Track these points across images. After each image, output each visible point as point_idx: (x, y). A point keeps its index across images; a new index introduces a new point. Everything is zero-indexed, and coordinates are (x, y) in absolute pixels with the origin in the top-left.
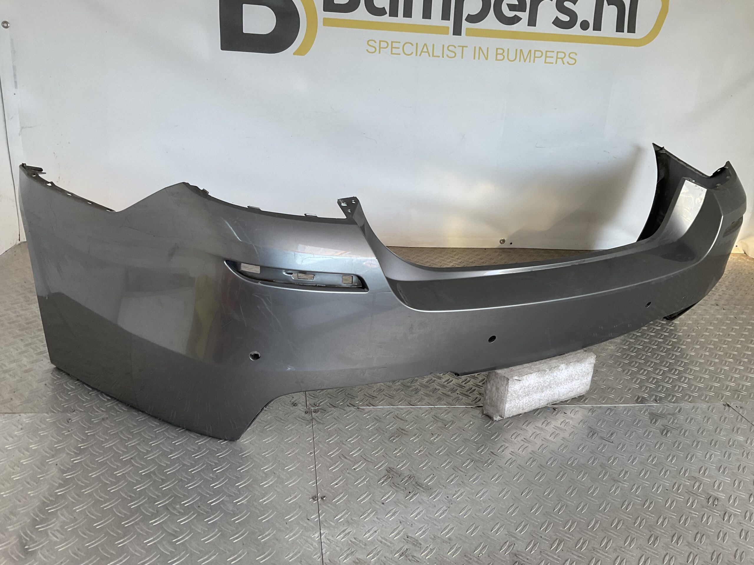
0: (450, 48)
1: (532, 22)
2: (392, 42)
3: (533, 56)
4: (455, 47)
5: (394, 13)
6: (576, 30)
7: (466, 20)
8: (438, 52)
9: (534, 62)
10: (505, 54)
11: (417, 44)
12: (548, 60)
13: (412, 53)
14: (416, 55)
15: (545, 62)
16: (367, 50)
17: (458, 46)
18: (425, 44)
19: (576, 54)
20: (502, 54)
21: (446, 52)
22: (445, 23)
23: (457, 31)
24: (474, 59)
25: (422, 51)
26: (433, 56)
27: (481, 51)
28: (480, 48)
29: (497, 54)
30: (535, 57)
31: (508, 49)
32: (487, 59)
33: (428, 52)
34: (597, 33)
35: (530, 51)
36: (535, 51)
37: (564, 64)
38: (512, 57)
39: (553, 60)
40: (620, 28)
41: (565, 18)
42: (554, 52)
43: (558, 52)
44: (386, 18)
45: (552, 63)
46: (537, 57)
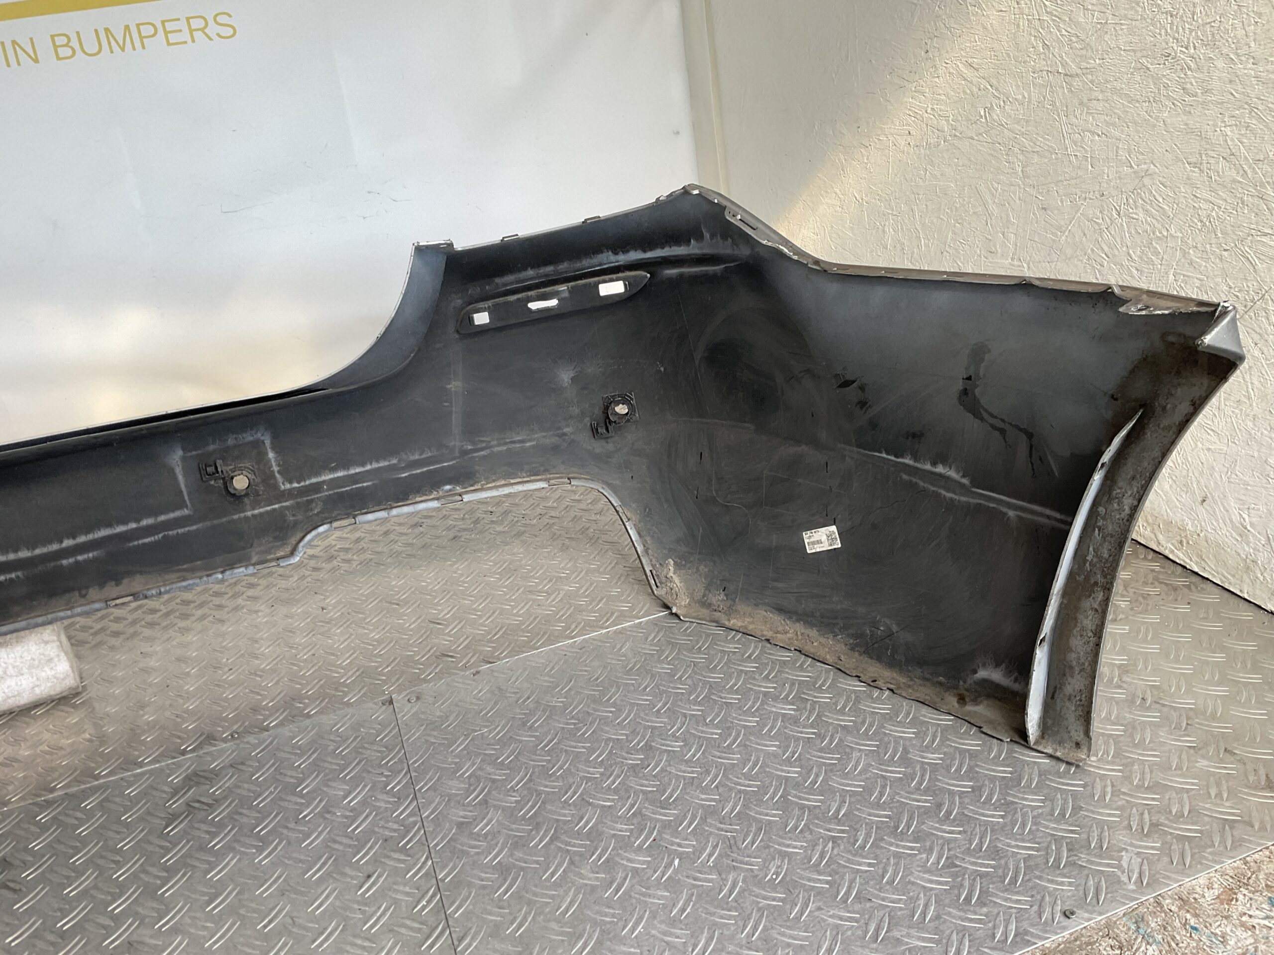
3: (137, 35)
9: (144, 47)
10: (75, 43)
12: (173, 38)
15: (169, 44)
19: (230, 16)
20: (67, 45)
24: (9, 65)
27: (17, 48)
28: (14, 43)
29: (56, 47)
30: (141, 38)
31: (78, 33)
32: (36, 61)
35: (127, 27)
36: (138, 25)
37: (211, 39)
38: (91, 45)
39: (186, 36)
42: (178, 19)
43: (188, 19)
45: (185, 42)
46: (145, 37)
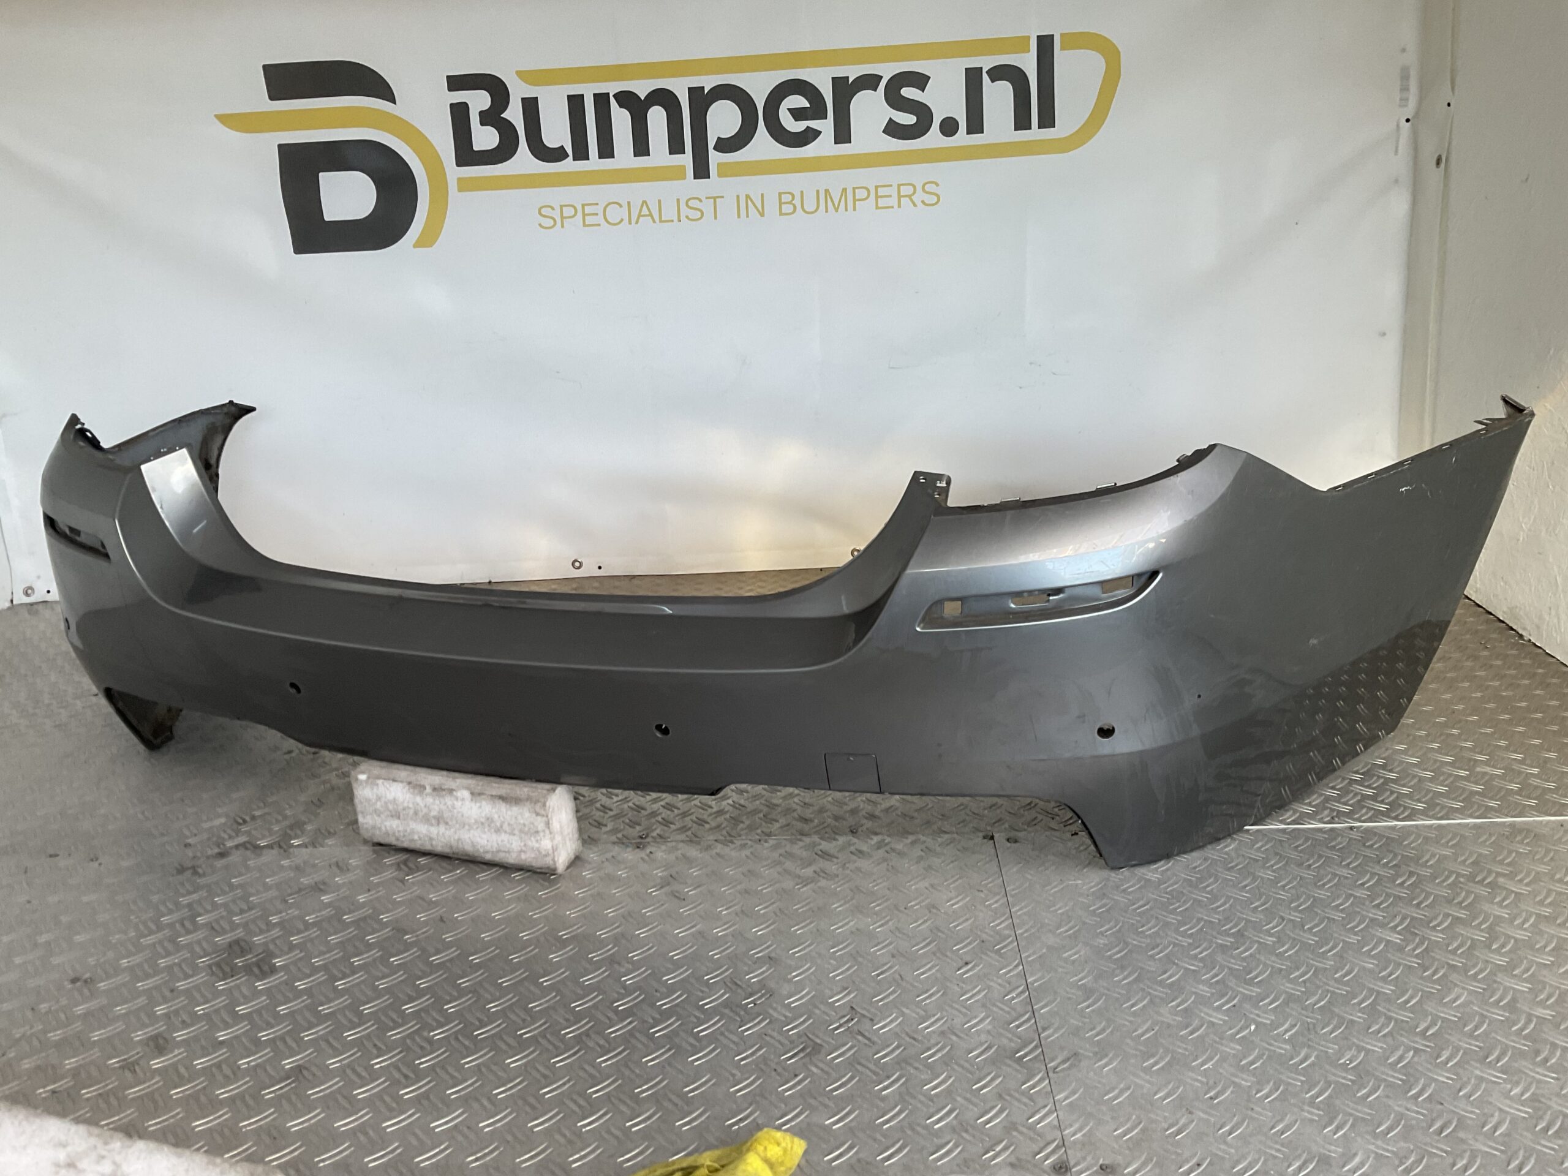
0: (691, 203)
1: (843, 135)
2: (583, 206)
3: (852, 197)
4: (701, 201)
5: (581, 153)
6: (934, 138)
7: (715, 148)
8: (670, 212)
9: (855, 209)
10: (797, 202)
11: (629, 203)
12: (882, 202)
13: (622, 220)
14: (630, 223)
15: (877, 207)
16: (540, 225)
17: (707, 198)
18: (644, 202)
19: (937, 185)
20: (790, 203)
21: (684, 210)
22: (678, 159)
23: (701, 170)
24: (739, 216)
25: (639, 216)
26: (661, 221)
27: (749, 201)
28: (748, 197)
29: (781, 203)
30: (855, 200)
31: (802, 192)
32: (762, 214)
33: (651, 215)
34: (976, 139)
35: (845, 190)
36: (854, 189)
37: (915, 205)
38: (810, 206)
39: (893, 201)
40: (1022, 122)
41: (907, 119)
42: (891, 186)
43: (899, 186)
44: (569, 165)
45: (892, 207)
46: (859, 200)
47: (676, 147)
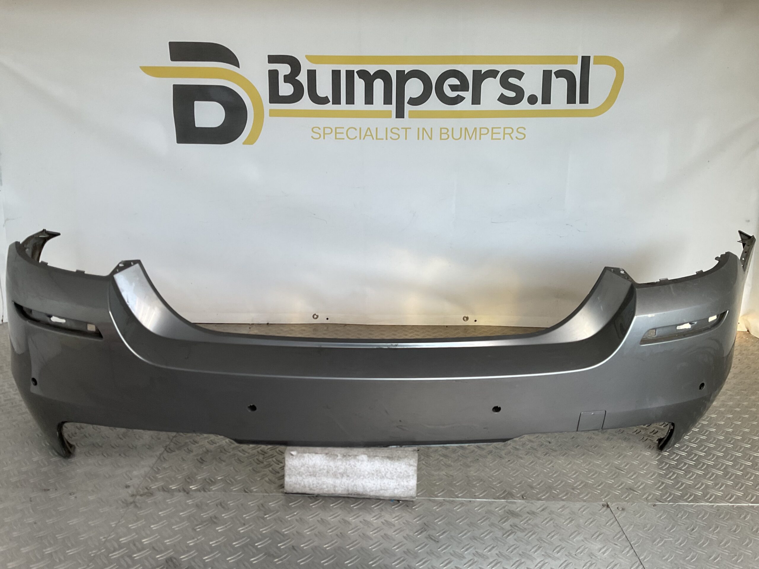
0: (394, 131)
1: (476, 100)
2: (336, 128)
3: (479, 132)
4: (399, 130)
5: (337, 100)
6: (524, 105)
7: (408, 103)
8: (382, 135)
9: (480, 139)
10: (450, 133)
11: (360, 128)
12: (495, 136)
13: (356, 137)
14: (360, 139)
15: (492, 139)
16: (312, 137)
17: (402, 128)
18: (369, 128)
19: (525, 129)
20: (446, 133)
21: (390, 134)
22: (388, 107)
23: (400, 114)
24: (418, 139)
25: (366, 135)
26: (377, 139)
27: (424, 131)
28: (424, 129)
29: (441, 133)
30: (481, 134)
31: (453, 129)
32: (431, 139)
33: (372, 135)
34: (546, 107)
35: (475, 129)
36: (481, 128)
37: (512, 139)
38: (457, 135)
39: (501, 136)
40: (571, 99)
41: (511, 94)
42: (500, 128)
43: (504, 128)
44: (330, 106)
45: (500, 139)
46: (482, 134)
47: (387, 100)
